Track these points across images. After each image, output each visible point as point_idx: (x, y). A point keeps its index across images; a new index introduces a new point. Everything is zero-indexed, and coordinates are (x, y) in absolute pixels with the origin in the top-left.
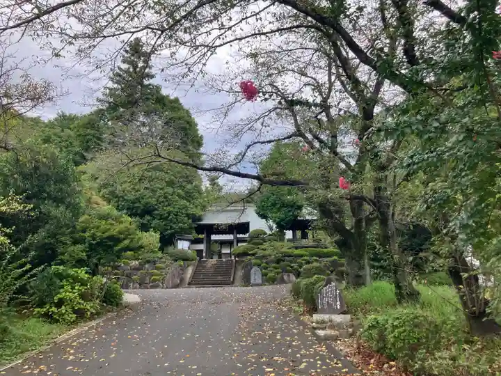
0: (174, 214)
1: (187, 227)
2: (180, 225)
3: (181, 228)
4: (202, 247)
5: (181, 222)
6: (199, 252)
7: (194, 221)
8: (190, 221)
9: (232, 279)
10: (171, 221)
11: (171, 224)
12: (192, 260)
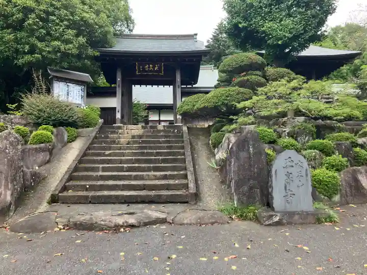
0: (38, 17)
1: (75, 51)
2: (56, 43)
3: (57, 50)
4: (113, 102)
5: (57, 39)
6: (108, 113)
7: (93, 44)
8: (82, 40)
9: (192, 185)
10: (32, 32)
11: (33, 40)
12: (88, 125)
